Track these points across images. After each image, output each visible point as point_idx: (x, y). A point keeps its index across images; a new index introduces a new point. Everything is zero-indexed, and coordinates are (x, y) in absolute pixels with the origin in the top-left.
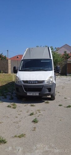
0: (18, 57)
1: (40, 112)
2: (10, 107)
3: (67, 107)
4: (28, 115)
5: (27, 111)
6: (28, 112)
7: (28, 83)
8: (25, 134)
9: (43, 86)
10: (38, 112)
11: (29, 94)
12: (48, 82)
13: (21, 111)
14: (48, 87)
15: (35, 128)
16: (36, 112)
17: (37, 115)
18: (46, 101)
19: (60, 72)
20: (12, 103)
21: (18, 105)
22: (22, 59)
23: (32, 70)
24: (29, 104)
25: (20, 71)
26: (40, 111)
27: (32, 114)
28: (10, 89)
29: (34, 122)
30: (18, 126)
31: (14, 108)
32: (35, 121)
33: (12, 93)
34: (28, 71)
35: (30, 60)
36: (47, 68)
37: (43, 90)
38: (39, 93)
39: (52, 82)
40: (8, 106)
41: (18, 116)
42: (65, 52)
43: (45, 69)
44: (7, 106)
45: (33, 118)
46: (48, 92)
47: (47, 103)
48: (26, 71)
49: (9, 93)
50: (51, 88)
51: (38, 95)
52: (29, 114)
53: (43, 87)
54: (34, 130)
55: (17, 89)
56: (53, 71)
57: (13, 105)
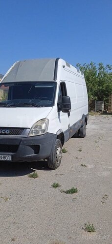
3: (67, 192)
12: (32, 132)
14: (33, 143)
36: (42, 101)
37: (19, 149)
38: (12, 156)
39: (44, 131)
46: (34, 154)
50: (39, 146)
51: (10, 160)
53: (20, 143)
56: (55, 107)
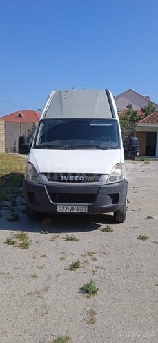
0: (20, 116)
1: (95, 259)
2: (13, 243)
4: (65, 269)
5: (60, 256)
6: (62, 259)
7: (60, 181)
8: (67, 335)
9: (99, 188)
10: (89, 258)
11: (62, 208)
12: (110, 179)
13: (44, 256)
15: (92, 313)
16: (85, 259)
17: (89, 268)
18: (104, 226)
19: (138, 154)
20: (16, 233)
21: (32, 236)
22: (42, 118)
23: (68, 146)
24: (63, 235)
25: (36, 147)
26: (95, 256)
27: (74, 266)
28: (7, 192)
29: (87, 292)
30: (44, 306)
31: (25, 246)
32: (88, 290)
33: (14, 204)
34: (59, 149)
35: (62, 122)
37: (98, 198)
38: (89, 207)
39: (121, 177)
40: (8, 242)
41: (37, 271)
42: (129, 107)
43: (102, 145)
44: (5, 240)
45: (81, 277)
46: (112, 205)
47: (108, 230)
48: (53, 149)
49: (7, 203)
50: (118, 194)
51: (86, 211)
52: (67, 264)
53: (98, 191)
54: (92, 321)
55: (31, 196)
56: (122, 149)
57: (21, 237)
